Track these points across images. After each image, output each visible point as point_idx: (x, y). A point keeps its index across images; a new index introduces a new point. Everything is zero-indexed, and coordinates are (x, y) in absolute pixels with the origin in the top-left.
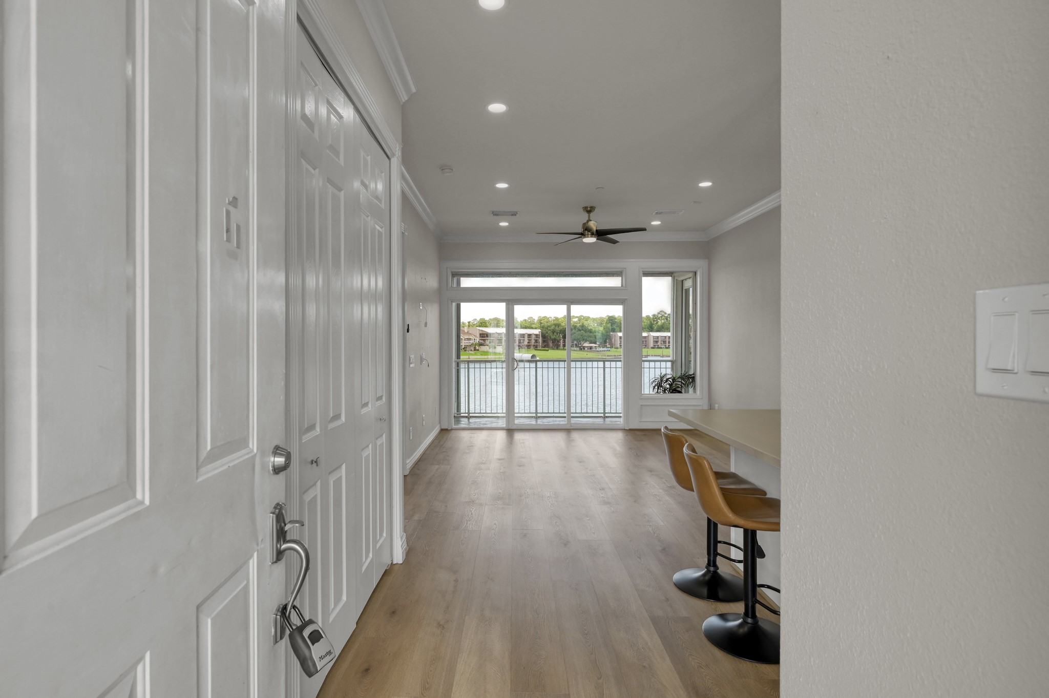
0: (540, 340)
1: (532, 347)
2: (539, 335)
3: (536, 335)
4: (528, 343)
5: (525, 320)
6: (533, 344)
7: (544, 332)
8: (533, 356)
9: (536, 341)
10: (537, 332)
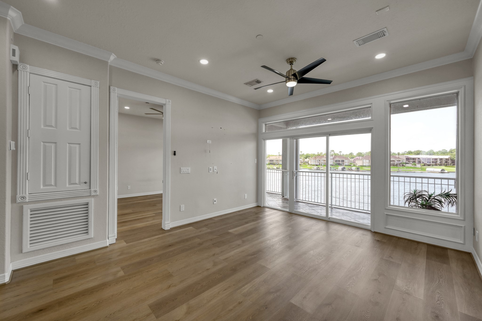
0: (450, 162)
1: (443, 165)
2: (449, 159)
3: (447, 159)
4: (440, 163)
5: (440, 151)
6: (444, 163)
7: (452, 157)
8: (443, 170)
9: (446, 162)
10: (447, 157)
